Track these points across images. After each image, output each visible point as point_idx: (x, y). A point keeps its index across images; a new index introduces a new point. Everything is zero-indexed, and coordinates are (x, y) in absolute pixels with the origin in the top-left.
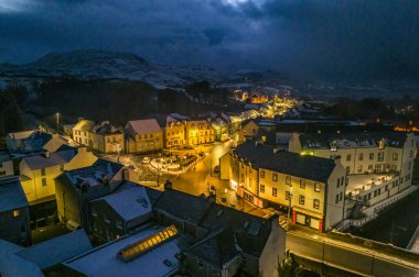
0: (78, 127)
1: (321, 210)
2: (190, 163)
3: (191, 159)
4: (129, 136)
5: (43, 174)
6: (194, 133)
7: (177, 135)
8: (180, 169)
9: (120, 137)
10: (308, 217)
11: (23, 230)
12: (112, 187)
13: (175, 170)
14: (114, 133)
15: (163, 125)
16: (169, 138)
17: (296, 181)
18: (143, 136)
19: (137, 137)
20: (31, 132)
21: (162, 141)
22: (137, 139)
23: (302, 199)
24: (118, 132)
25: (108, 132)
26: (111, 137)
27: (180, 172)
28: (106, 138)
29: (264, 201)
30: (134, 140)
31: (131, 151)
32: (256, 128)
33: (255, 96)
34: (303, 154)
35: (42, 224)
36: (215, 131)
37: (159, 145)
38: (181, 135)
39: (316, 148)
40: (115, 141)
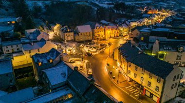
0: (56, 27)
1: (159, 93)
2: (102, 48)
3: (103, 46)
4: (76, 33)
5: (30, 52)
6: (109, 32)
7: (100, 33)
8: (96, 52)
9: (72, 34)
10: (151, 94)
11: (11, 82)
12: (55, 63)
13: (94, 52)
14: (69, 32)
15: (93, 28)
16: (96, 34)
17: (147, 74)
18: (83, 34)
19: (80, 34)
20: (35, 30)
21: (91, 36)
22: (80, 35)
23: (149, 84)
24: (71, 32)
25: (66, 32)
26: (68, 34)
27: (96, 53)
28: (65, 34)
29: (130, 78)
30: (79, 35)
31: (77, 40)
32: (139, 33)
33: (150, 9)
34: (159, 53)
35: (26, 76)
36: (120, 31)
37: (90, 38)
38: (102, 33)
39: (169, 50)
40: (69, 36)
